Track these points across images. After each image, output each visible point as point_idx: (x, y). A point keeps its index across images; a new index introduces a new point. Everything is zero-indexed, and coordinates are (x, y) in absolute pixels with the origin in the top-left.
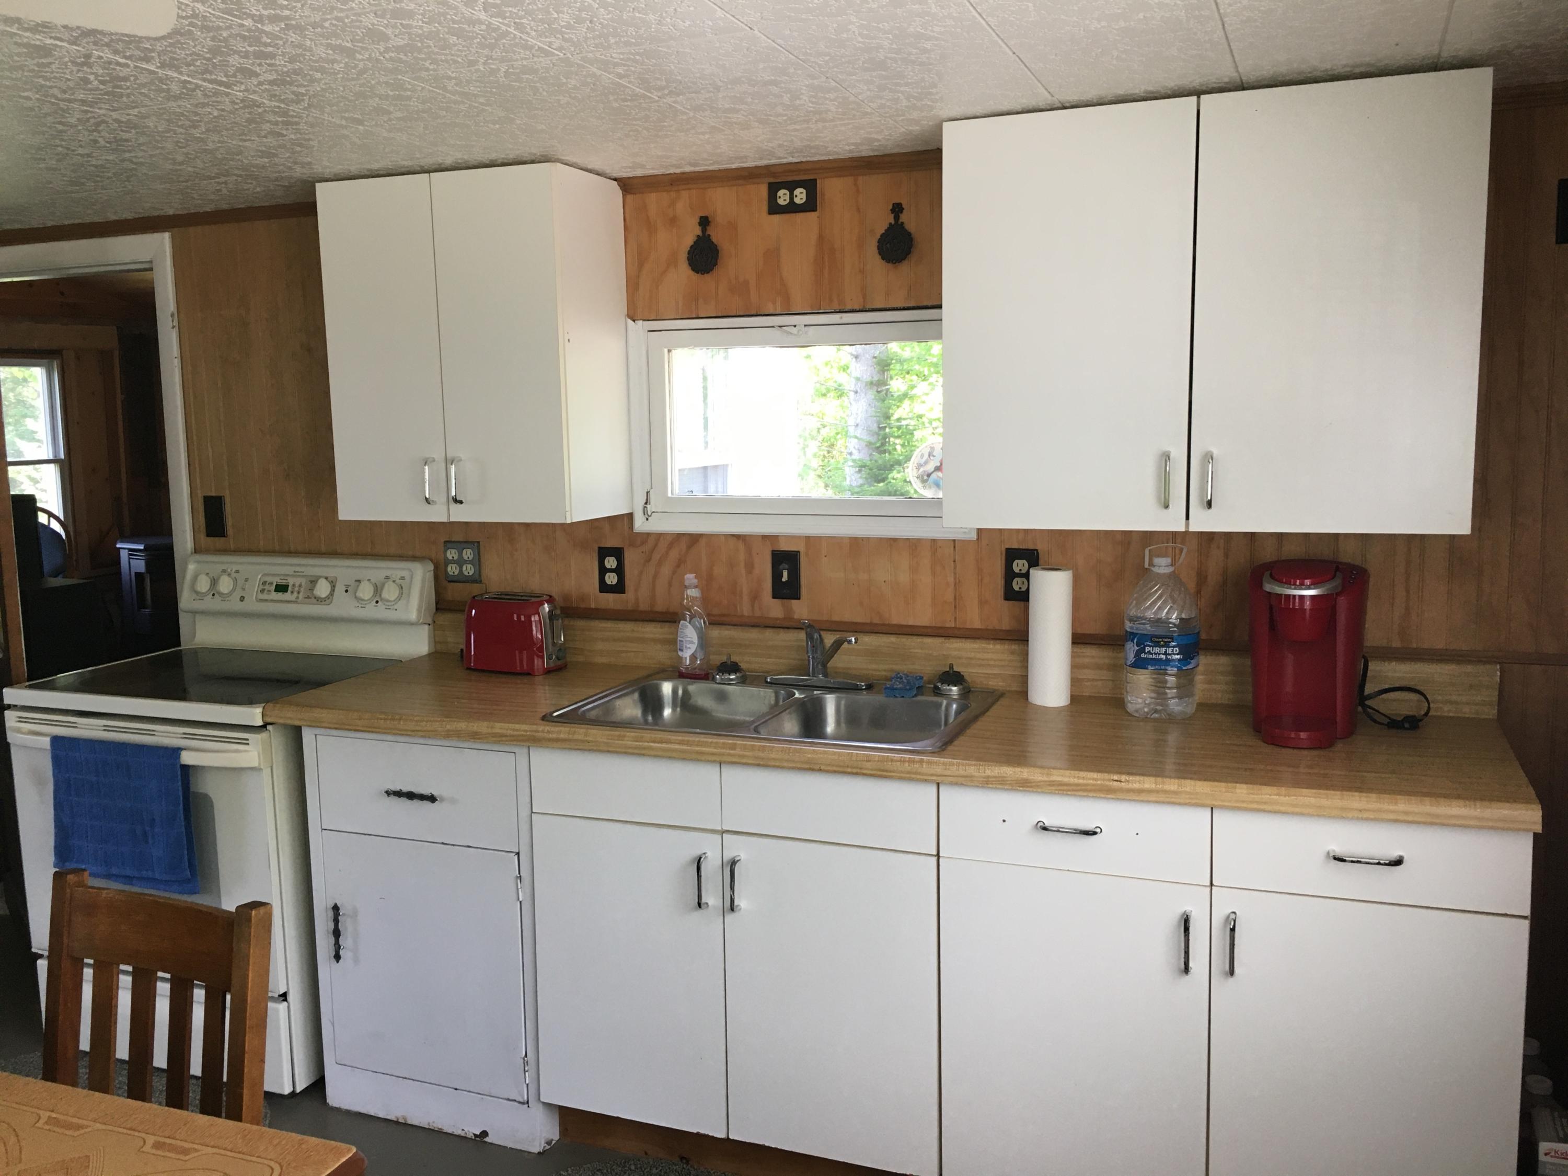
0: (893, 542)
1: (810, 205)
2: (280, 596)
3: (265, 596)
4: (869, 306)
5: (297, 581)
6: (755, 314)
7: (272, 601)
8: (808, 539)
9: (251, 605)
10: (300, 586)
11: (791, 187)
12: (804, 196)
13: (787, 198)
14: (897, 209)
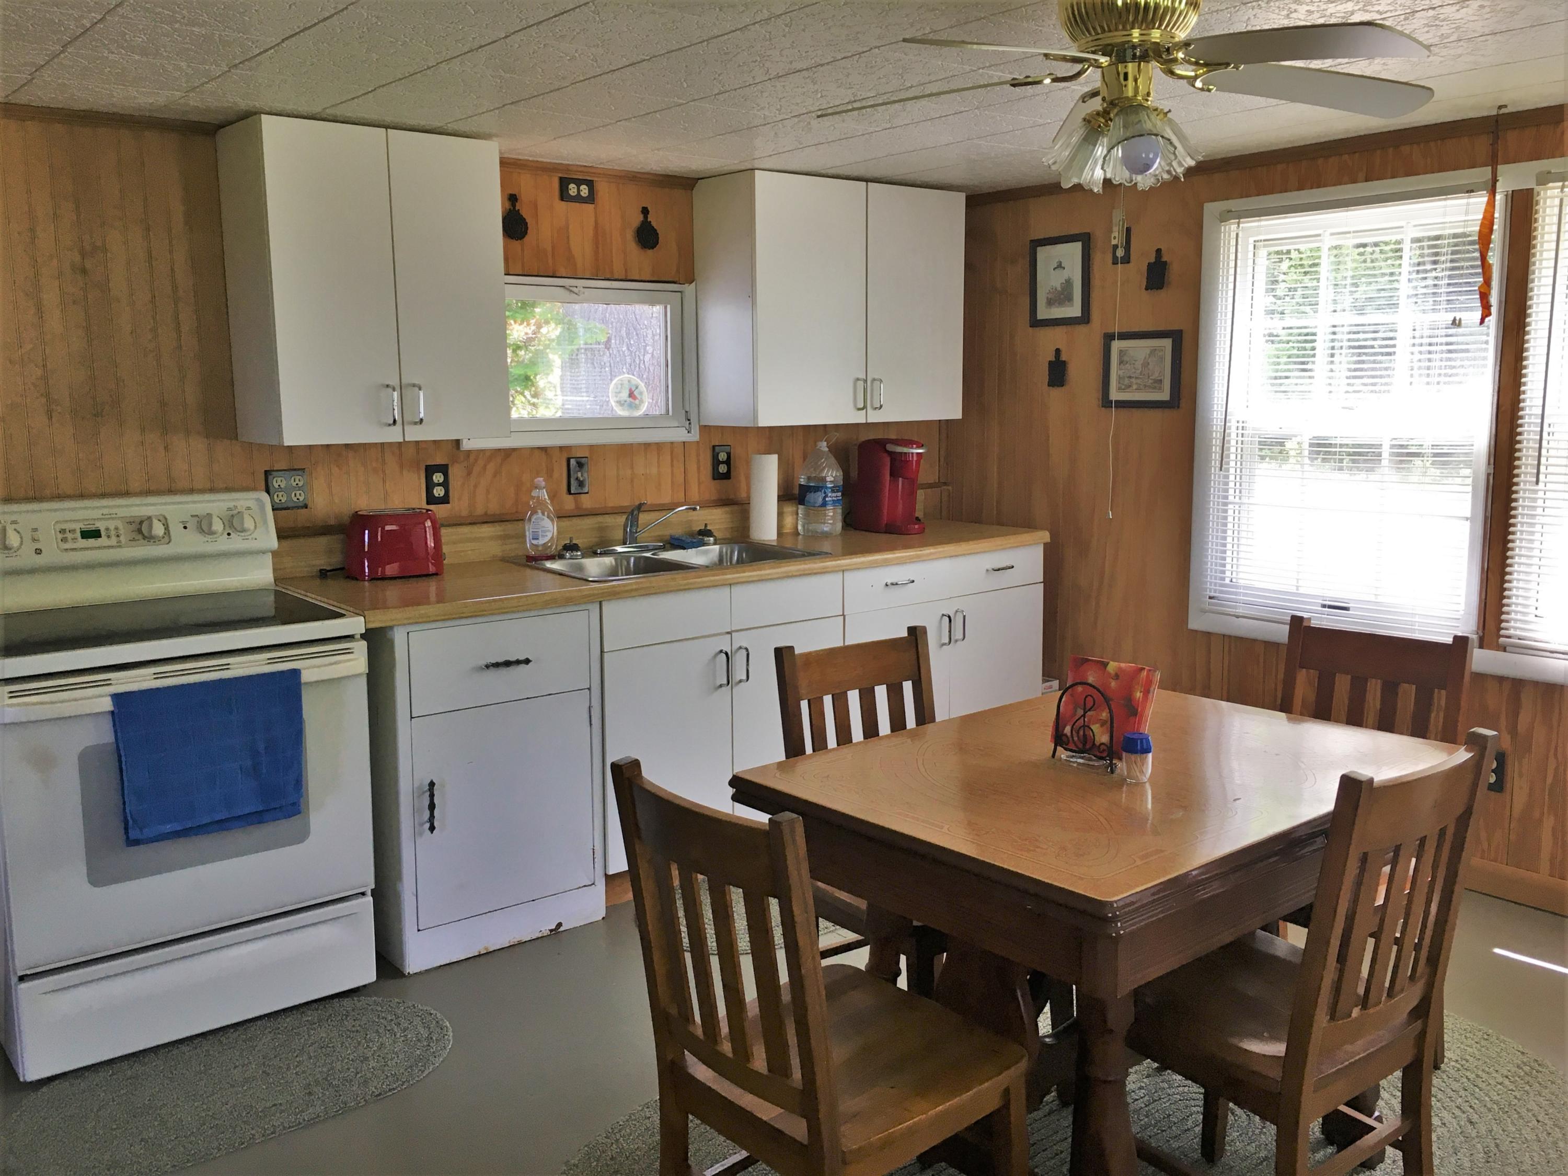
0: (647, 446)
1: (591, 199)
2: (91, 542)
3: (67, 546)
4: (629, 278)
5: (112, 525)
6: (551, 275)
7: (82, 549)
8: (591, 447)
9: (53, 554)
10: (116, 529)
11: (579, 183)
12: (587, 191)
13: (576, 190)
14: (645, 211)
